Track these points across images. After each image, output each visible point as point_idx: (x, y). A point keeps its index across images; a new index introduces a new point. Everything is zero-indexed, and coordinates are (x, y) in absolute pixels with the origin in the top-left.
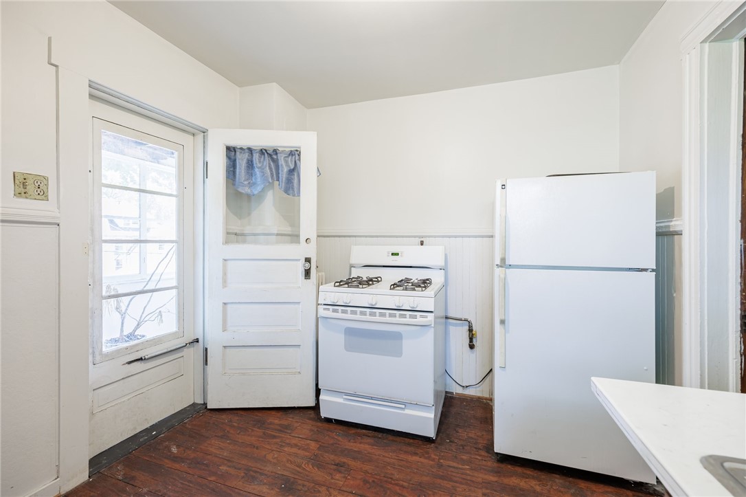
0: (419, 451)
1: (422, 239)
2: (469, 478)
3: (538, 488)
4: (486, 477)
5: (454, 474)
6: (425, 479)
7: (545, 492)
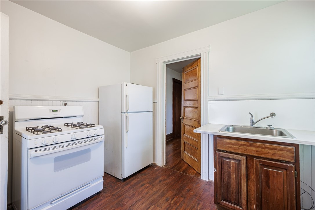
0: (101, 198)
1: (66, 102)
2: (124, 191)
3: (138, 179)
4: (127, 187)
5: (120, 193)
6: (116, 201)
7: (140, 179)
